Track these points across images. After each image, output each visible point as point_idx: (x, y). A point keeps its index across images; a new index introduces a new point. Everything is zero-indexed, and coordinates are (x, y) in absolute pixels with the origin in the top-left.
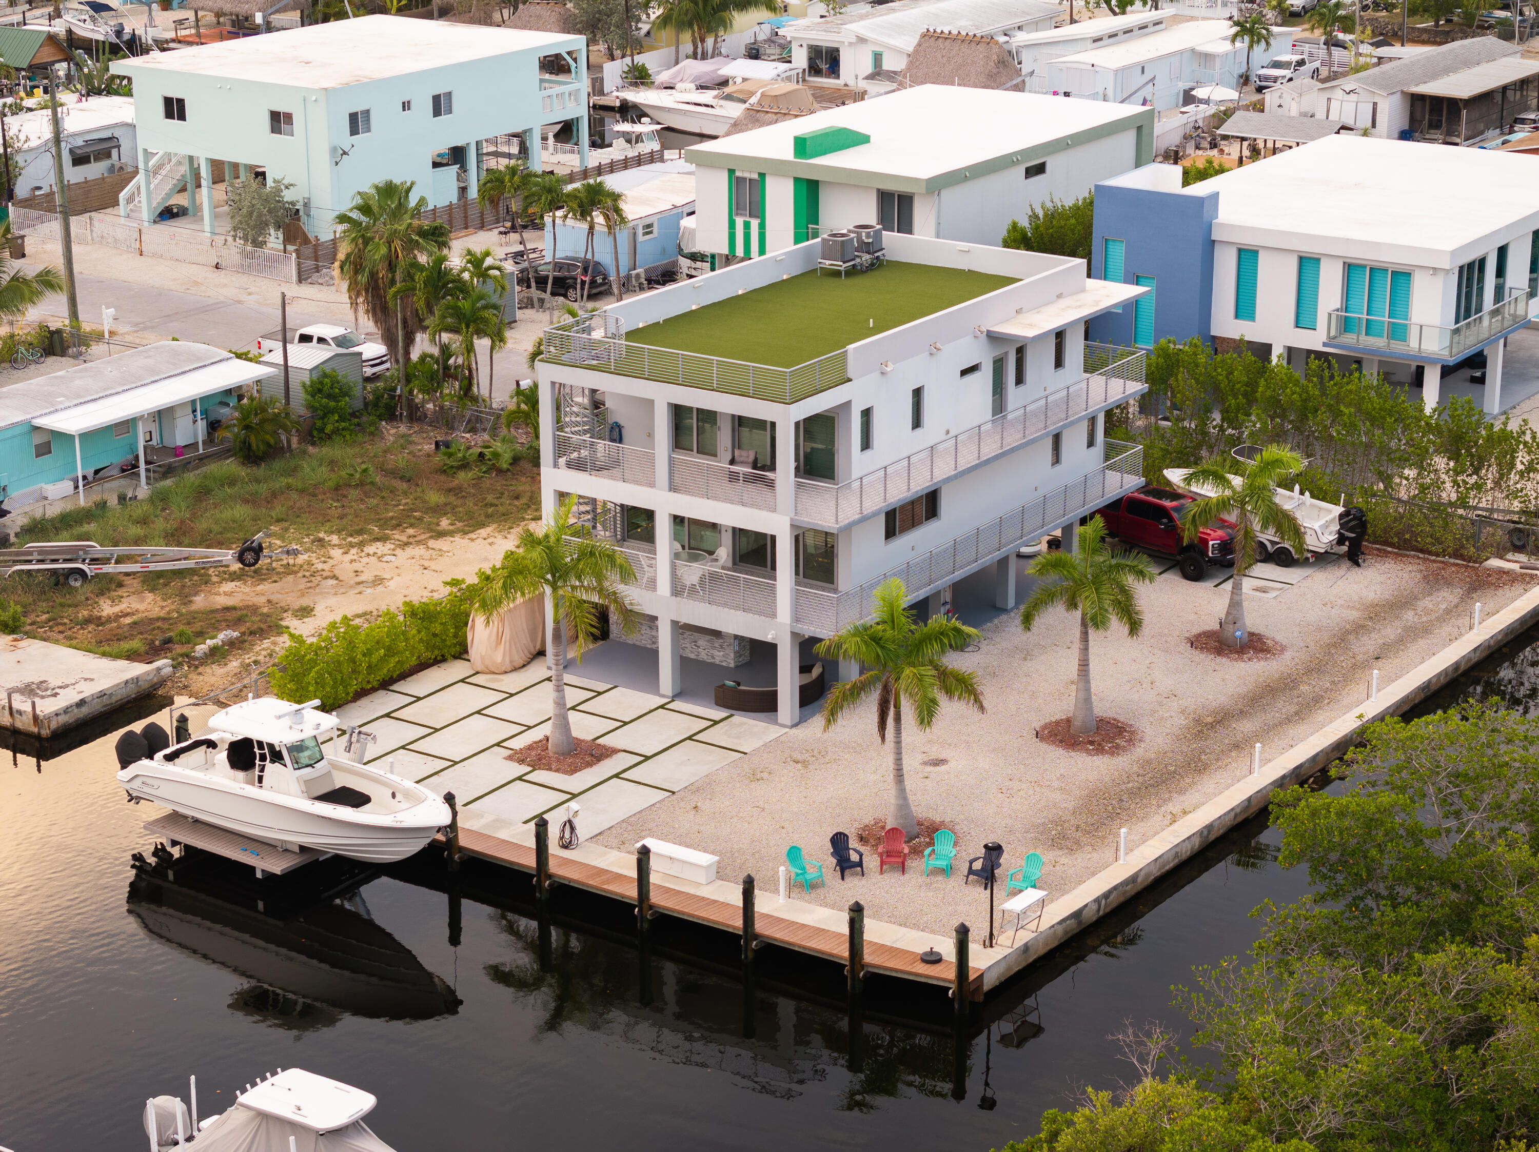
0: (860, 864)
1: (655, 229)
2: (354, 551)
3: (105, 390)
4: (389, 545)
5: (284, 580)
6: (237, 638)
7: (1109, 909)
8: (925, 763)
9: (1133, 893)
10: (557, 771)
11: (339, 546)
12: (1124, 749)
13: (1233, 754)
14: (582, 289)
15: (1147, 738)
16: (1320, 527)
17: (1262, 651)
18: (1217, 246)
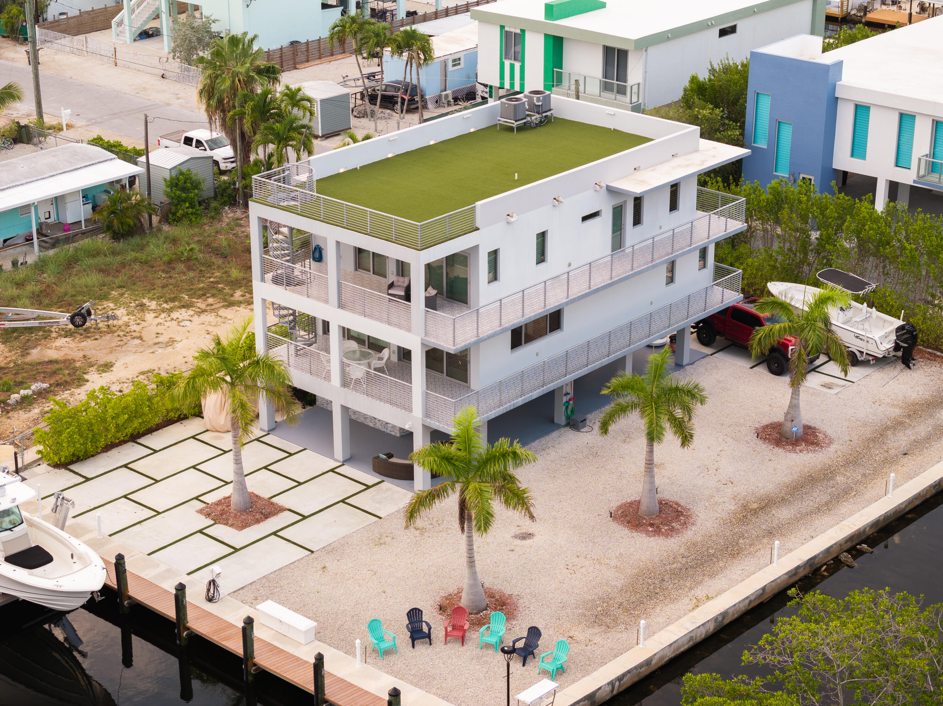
0: (429, 636)
1: (462, 61)
2: (163, 315)
3: (13, 182)
4: (191, 312)
5: (103, 338)
6: (44, 389)
7: (621, 690)
8: (516, 537)
9: (647, 673)
10: (232, 526)
11: (154, 311)
12: (677, 531)
13: (765, 541)
14: (403, 104)
15: (699, 522)
16: (879, 338)
17: (812, 443)
18: (839, 102)
